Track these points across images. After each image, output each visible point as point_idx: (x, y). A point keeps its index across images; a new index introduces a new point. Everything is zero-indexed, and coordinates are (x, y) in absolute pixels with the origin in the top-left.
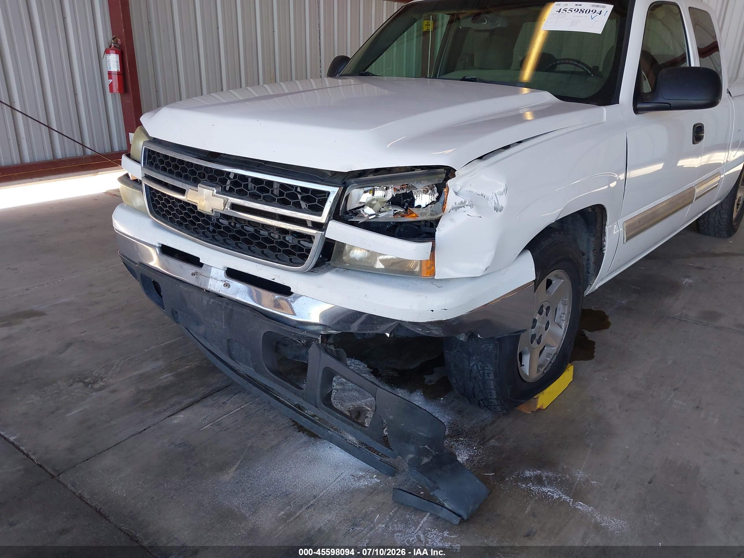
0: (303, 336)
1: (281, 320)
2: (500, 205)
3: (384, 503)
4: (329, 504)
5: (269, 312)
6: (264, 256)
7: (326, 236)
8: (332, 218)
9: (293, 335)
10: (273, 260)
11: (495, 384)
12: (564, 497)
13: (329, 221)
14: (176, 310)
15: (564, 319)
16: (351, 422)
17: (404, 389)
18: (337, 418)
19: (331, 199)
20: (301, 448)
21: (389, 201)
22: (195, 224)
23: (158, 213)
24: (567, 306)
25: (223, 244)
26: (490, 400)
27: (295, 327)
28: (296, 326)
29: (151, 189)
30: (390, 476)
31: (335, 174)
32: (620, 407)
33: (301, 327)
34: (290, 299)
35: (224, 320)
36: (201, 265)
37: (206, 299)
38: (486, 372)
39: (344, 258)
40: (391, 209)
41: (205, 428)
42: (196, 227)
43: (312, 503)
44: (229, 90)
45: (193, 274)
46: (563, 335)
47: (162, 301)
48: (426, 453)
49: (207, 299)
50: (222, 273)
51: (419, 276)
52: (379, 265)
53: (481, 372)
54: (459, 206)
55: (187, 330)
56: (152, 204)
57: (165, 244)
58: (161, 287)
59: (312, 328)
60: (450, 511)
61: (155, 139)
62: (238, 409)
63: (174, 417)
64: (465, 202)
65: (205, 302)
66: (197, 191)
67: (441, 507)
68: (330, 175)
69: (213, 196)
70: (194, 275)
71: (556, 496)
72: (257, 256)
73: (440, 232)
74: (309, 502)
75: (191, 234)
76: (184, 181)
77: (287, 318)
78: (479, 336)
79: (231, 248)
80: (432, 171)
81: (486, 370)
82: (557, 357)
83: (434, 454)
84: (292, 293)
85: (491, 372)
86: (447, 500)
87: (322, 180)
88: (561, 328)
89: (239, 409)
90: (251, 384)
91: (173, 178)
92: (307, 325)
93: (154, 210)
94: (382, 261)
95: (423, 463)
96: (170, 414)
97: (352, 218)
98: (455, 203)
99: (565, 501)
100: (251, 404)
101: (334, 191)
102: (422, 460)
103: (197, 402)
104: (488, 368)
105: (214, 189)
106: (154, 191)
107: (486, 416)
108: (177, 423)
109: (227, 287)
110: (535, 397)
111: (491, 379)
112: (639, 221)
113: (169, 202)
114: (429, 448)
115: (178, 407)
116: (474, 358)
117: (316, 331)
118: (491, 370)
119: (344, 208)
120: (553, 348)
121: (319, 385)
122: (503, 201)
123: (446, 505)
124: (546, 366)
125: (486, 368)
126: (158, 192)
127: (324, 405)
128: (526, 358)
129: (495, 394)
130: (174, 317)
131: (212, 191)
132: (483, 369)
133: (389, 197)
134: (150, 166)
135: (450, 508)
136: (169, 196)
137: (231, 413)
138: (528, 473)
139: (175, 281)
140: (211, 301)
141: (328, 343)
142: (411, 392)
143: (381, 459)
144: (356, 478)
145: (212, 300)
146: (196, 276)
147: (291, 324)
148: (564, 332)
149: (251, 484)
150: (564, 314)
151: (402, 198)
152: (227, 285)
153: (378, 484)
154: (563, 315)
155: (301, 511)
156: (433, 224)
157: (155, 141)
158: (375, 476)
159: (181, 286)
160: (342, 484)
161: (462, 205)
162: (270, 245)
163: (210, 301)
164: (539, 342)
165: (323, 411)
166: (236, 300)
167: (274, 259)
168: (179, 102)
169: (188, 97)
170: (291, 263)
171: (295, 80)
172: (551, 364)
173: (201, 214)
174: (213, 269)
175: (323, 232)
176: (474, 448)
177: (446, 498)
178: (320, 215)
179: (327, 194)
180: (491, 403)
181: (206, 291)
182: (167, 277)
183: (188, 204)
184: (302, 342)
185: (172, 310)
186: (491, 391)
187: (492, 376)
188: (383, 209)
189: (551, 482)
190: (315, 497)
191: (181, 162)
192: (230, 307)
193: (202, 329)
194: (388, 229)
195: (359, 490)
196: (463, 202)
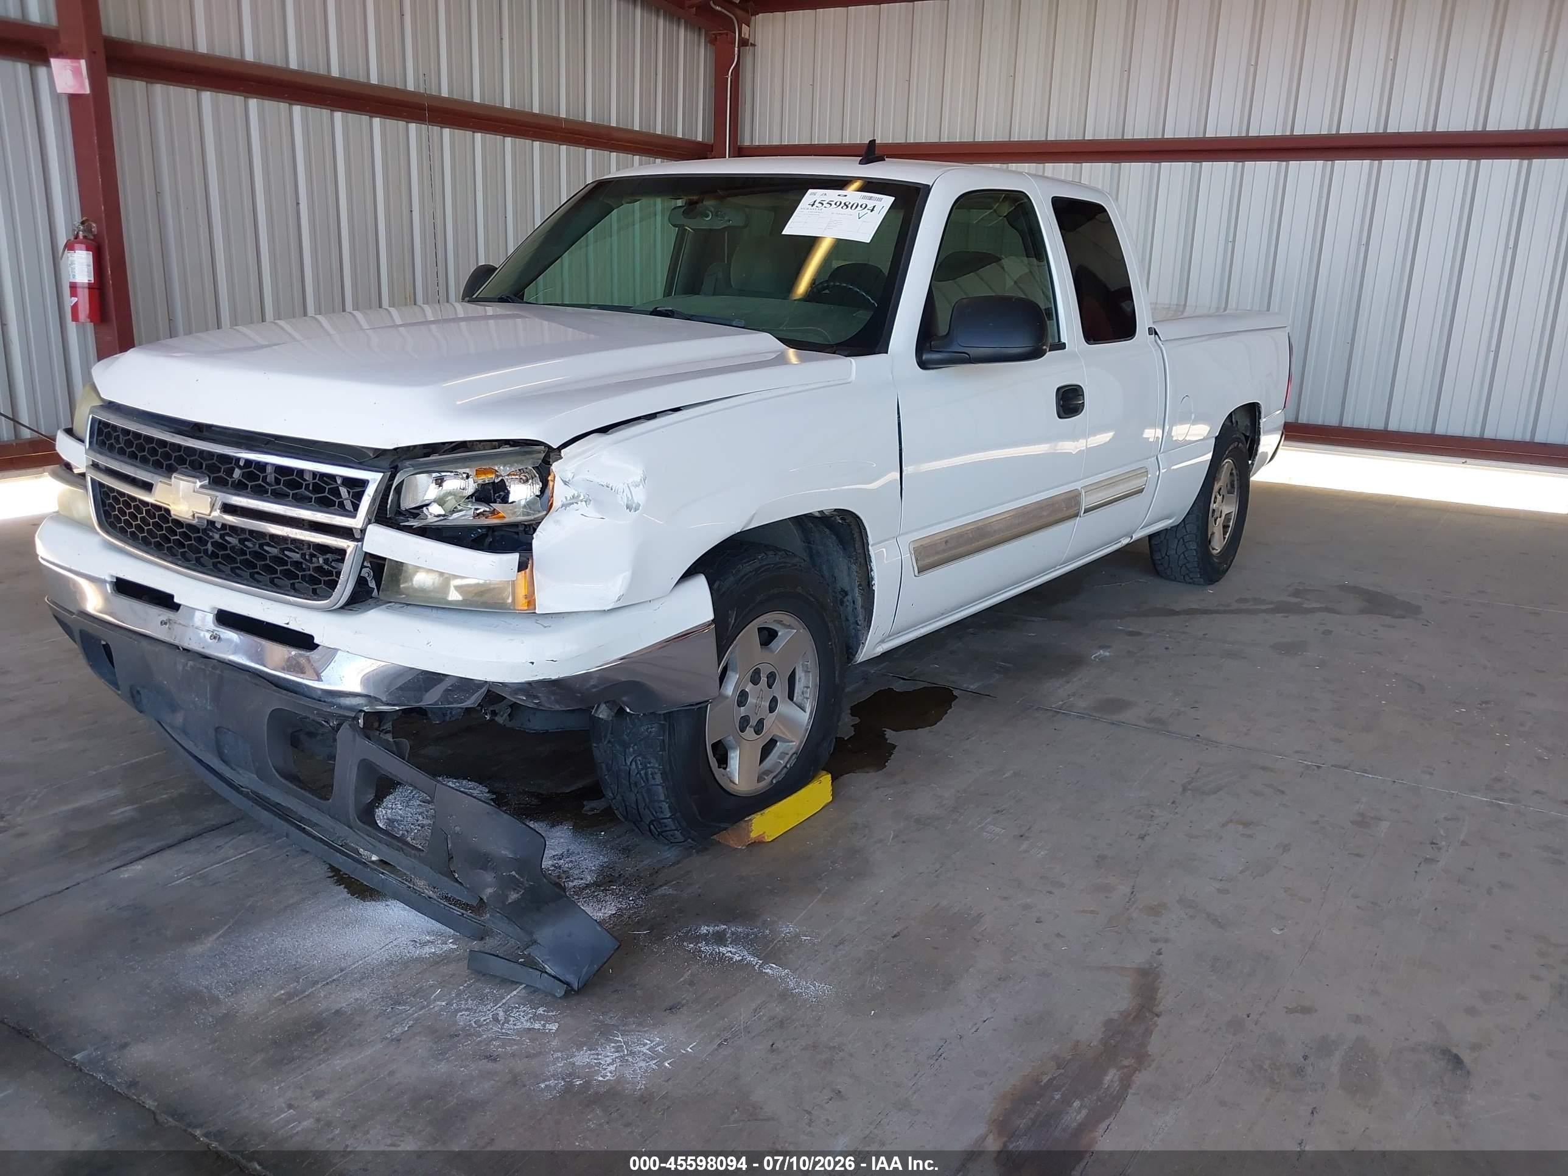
0: (332, 715)
1: (299, 690)
2: (636, 501)
3: (453, 975)
4: (363, 978)
5: (279, 677)
6: (274, 585)
7: (365, 549)
8: (373, 520)
9: (315, 712)
10: (286, 592)
11: (666, 792)
12: (750, 958)
13: (367, 525)
14: (139, 689)
15: (808, 696)
16: (400, 844)
17: (542, 821)
18: (380, 842)
19: (370, 491)
20: (336, 906)
21: (472, 496)
22: (183, 546)
23: (112, 525)
24: (811, 674)
25: (212, 570)
26: (662, 821)
27: (320, 701)
28: (322, 699)
29: (101, 485)
30: (475, 940)
31: (380, 453)
32: (896, 836)
33: (330, 700)
34: (314, 655)
35: (208, 696)
36: (176, 607)
37: (181, 663)
38: (650, 771)
39: (402, 586)
40: (469, 506)
41: (177, 882)
42: (172, 544)
43: (335, 977)
44: (279, 319)
45: (163, 623)
46: (809, 723)
47: (114, 674)
48: (514, 884)
49: (183, 661)
50: (210, 618)
51: (511, 610)
52: (454, 596)
53: (643, 772)
54: (571, 501)
55: (158, 725)
56: (104, 511)
57: (121, 576)
58: (112, 650)
59: (348, 701)
60: (553, 977)
61: (111, 403)
62: (242, 855)
63: (125, 869)
64: (579, 496)
65: (180, 668)
66: (171, 485)
67: (540, 973)
68: (371, 455)
69: (194, 491)
70: (166, 623)
71: (737, 958)
72: (263, 587)
73: (539, 541)
74: (330, 977)
75: (164, 557)
76: (152, 469)
77: (307, 686)
78: (628, 710)
79: (224, 576)
80: (527, 449)
81: (649, 768)
82: (797, 758)
83: (527, 886)
84: (318, 646)
85: (656, 771)
86: (548, 960)
87: (360, 463)
88: (805, 712)
89: (245, 854)
90: (260, 806)
91: (135, 466)
92: (342, 696)
93: (107, 521)
94: (458, 588)
95: (510, 901)
96: (119, 865)
97: (408, 521)
98: (566, 498)
99: (749, 964)
100: (266, 848)
101: (374, 479)
102: (507, 897)
103: (170, 847)
104: (652, 765)
105: (198, 481)
106: (105, 489)
107: (670, 854)
108: (129, 877)
109: (216, 641)
110: (746, 819)
111: (658, 783)
112: (946, 542)
113: (129, 506)
114: (517, 876)
115: (135, 855)
116: (631, 749)
117: (355, 706)
118: (656, 768)
119: (395, 506)
120: (791, 744)
121: (352, 788)
122: (639, 496)
123: (548, 970)
124: (777, 772)
125: (649, 765)
126: (112, 490)
127: (361, 821)
128: (732, 755)
129: (668, 809)
130: (134, 702)
131: (193, 484)
132: (645, 768)
133: (470, 490)
134: (100, 448)
135: (553, 973)
136: (130, 497)
137: (228, 861)
138: (704, 930)
139: (134, 636)
140: (189, 665)
141: (381, 731)
142: (553, 826)
143: (463, 914)
144: (418, 945)
145: (191, 663)
146: (167, 626)
147: (314, 696)
148: (810, 718)
149: (239, 957)
150: (808, 687)
151: (492, 491)
152: (215, 638)
153: (452, 951)
154: (805, 689)
155: (314, 989)
156: (530, 528)
157: (111, 406)
158: (450, 941)
159: (144, 643)
160: (392, 952)
161: (575, 500)
162: (282, 568)
163: (187, 664)
164: (758, 731)
165: (362, 834)
166: (230, 661)
167: (288, 591)
168: (170, 341)
169: (189, 332)
170: (315, 595)
171: (424, 304)
172: (785, 770)
173: (178, 523)
174: (198, 614)
175: (360, 543)
176: (631, 899)
177: (548, 957)
178: (354, 517)
179: (363, 484)
180: (666, 826)
181: (184, 649)
182: (123, 632)
183: (159, 508)
184: (331, 724)
185: (131, 689)
186: (661, 805)
187: (659, 779)
188: (459, 508)
189: (736, 940)
190: (342, 970)
191: (149, 439)
192: (218, 672)
193: (179, 719)
194: (474, 540)
195: (420, 960)
196: (576, 495)
